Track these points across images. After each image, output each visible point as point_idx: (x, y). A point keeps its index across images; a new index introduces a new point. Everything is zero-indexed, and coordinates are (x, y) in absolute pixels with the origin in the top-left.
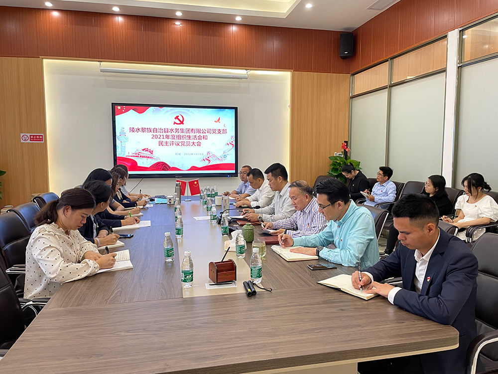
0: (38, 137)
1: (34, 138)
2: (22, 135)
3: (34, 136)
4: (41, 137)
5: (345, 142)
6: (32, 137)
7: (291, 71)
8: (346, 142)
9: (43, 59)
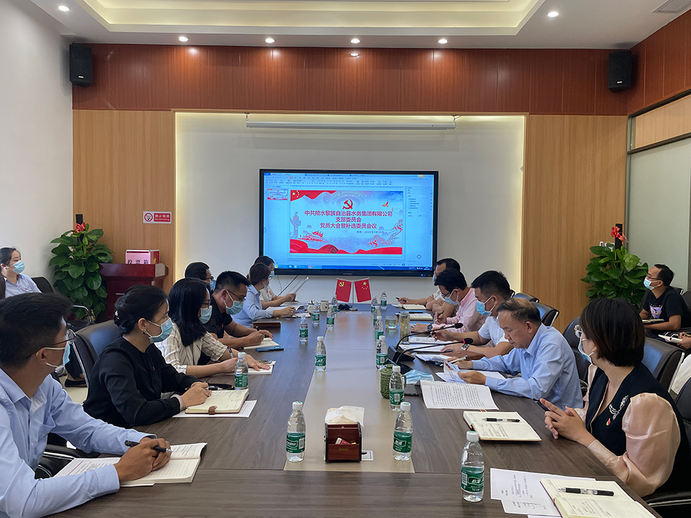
0: (164, 216)
1: (159, 218)
2: (145, 213)
3: (159, 214)
4: (168, 216)
5: (617, 225)
6: (157, 216)
7: (525, 115)
8: (620, 226)
9: (175, 112)
